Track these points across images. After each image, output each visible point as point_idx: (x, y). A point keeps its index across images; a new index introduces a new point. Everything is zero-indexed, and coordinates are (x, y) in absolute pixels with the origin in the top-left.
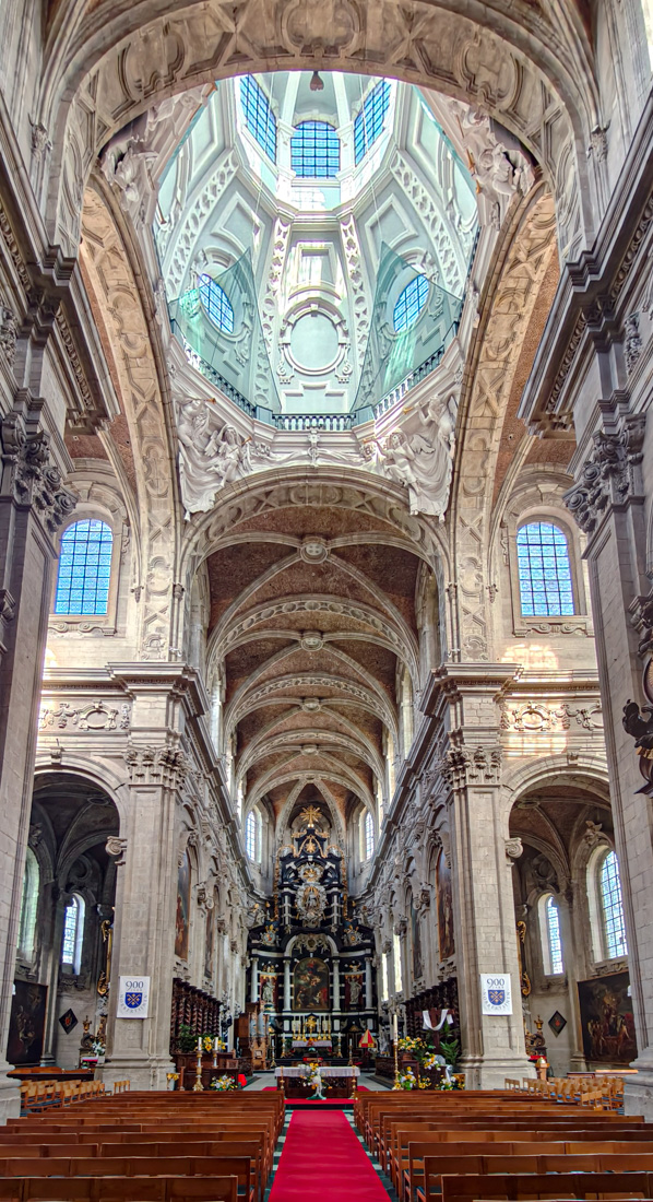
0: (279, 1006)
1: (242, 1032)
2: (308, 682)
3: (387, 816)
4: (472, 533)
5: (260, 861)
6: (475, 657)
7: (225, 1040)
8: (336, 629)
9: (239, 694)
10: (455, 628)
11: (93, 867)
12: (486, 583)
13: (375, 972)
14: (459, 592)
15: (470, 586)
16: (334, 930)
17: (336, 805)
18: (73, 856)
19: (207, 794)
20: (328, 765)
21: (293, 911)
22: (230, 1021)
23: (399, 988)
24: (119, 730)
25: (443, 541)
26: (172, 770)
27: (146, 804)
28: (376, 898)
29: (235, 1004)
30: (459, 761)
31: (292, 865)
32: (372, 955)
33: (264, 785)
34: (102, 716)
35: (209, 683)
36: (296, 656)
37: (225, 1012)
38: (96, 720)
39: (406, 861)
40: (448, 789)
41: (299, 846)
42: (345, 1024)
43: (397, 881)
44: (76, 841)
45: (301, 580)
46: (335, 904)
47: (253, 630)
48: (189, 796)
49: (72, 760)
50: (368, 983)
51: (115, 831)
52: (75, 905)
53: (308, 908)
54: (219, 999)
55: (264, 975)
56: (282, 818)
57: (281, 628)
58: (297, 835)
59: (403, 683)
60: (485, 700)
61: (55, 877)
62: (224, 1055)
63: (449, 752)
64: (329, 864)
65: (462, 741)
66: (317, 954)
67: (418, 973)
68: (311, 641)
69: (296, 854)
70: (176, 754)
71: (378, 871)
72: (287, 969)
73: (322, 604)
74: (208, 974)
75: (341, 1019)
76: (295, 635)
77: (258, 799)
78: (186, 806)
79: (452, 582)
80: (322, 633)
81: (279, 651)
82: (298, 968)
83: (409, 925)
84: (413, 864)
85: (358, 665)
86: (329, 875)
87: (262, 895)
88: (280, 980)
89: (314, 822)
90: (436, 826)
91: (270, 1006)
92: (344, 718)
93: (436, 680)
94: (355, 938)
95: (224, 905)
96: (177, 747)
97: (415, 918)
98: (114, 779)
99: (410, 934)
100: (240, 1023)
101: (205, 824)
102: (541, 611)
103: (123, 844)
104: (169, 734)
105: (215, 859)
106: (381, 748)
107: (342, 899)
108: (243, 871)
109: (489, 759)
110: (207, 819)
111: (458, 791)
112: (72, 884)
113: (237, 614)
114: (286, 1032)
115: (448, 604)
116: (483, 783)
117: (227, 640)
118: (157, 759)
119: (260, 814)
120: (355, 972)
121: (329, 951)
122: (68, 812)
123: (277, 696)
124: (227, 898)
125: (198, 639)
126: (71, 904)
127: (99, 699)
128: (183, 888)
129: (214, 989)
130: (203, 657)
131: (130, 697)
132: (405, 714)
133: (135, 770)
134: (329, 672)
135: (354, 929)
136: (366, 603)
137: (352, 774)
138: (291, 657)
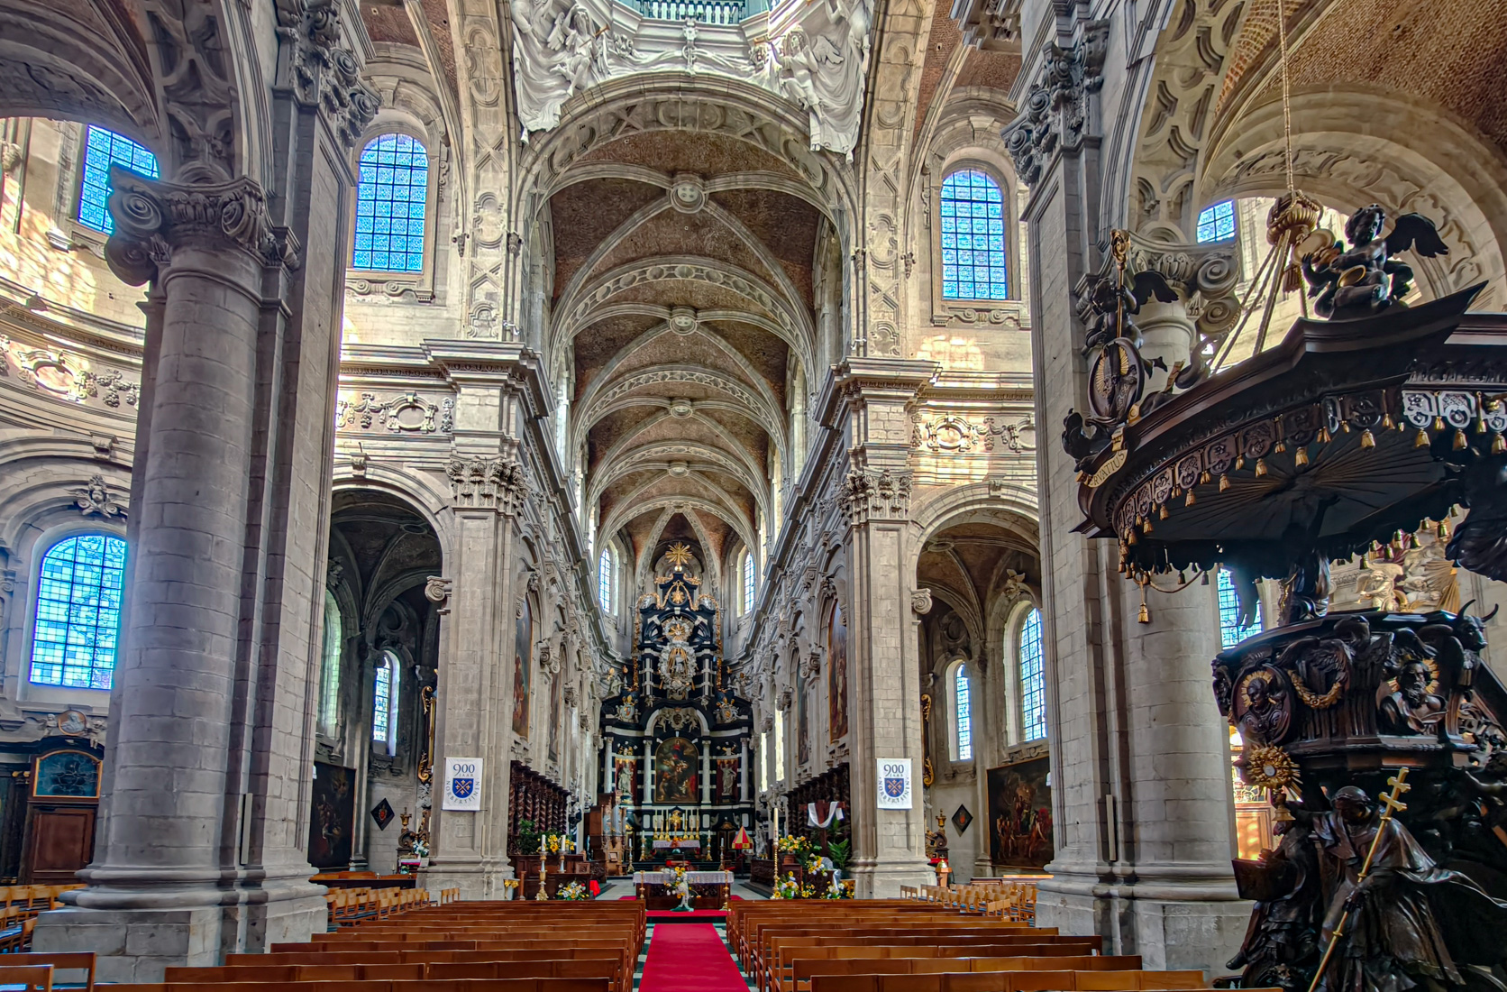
0: (638, 797)
1: (593, 830)
2: (677, 377)
3: (771, 558)
4: (887, 180)
5: (616, 614)
6: (884, 351)
7: (574, 839)
8: (714, 305)
9: (592, 390)
10: (861, 310)
11: (409, 618)
12: (901, 251)
13: (752, 755)
14: (869, 261)
15: (882, 255)
16: (705, 703)
17: (710, 542)
18: (383, 602)
19: (552, 523)
20: (701, 489)
21: (656, 678)
22: (579, 814)
23: (780, 777)
24: (439, 433)
25: (850, 189)
26: (508, 490)
27: (474, 535)
28: (756, 664)
29: (584, 796)
30: (860, 487)
31: (655, 619)
32: (749, 735)
33: (622, 514)
34: (417, 413)
35: (554, 373)
36: (661, 340)
37: (573, 804)
38: (409, 419)
39: (793, 616)
40: (846, 524)
41: (664, 594)
42: (716, 820)
43: (781, 641)
44: (385, 582)
45: (671, 235)
46: (706, 670)
47: (609, 303)
48: (529, 525)
49: (380, 472)
50: (744, 770)
51: (437, 569)
52: (387, 665)
53: (673, 673)
54: (567, 788)
55: (620, 759)
56: (643, 558)
57: (645, 301)
58: (661, 580)
59: (795, 382)
60: (894, 409)
61: (361, 629)
62: (572, 858)
63: (849, 475)
64: (700, 619)
65: (865, 462)
66: (684, 733)
67: (803, 757)
68: (682, 320)
69: (660, 605)
70: (513, 468)
71: (758, 628)
72: (648, 751)
73: (697, 270)
74: (553, 756)
75: (712, 813)
76: (661, 312)
77: (614, 532)
78: (525, 539)
79: (860, 248)
80: (696, 310)
81: (643, 332)
82: (661, 750)
83: (795, 697)
84: (801, 620)
85: (739, 356)
86: (700, 632)
87: (619, 657)
88: (639, 765)
89: (683, 564)
90: (830, 572)
91: (626, 797)
92: (721, 428)
93: (837, 379)
94: (729, 712)
95: (572, 669)
96: (513, 458)
97: (801, 689)
98: (433, 500)
99: (795, 709)
100: (591, 819)
101: (549, 563)
102: (966, 292)
103: (446, 586)
104: (504, 440)
105: (561, 609)
106: (766, 469)
107: (715, 663)
108: (595, 626)
109: (896, 486)
110: (551, 557)
111: (858, 526)
112: (383, 639)
113: (590, 279)
114: (647, 830)
115: (853, 278)
116: (888, 518)
117: (575, 317)
118: (489, 474)
119: (616, 552)
120: (729, 756)
121: (698, 729)
122: (376, 543)
123: (639, 394)
124: (576, 659)
125: (539, 311)
126: (382, 665)
127: (412, 390)
128: (522, 646)
129: (561, 777)
130: (546, 338)
131: (453, 388)
132: (796, 424)
133: (461, 489)
134: (705, 366)
135: (729, 702)
136: (753, 272)
137: (730, 502)
138: (657, 341)
